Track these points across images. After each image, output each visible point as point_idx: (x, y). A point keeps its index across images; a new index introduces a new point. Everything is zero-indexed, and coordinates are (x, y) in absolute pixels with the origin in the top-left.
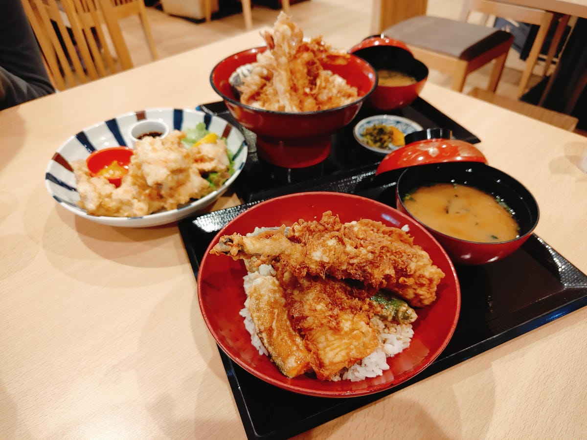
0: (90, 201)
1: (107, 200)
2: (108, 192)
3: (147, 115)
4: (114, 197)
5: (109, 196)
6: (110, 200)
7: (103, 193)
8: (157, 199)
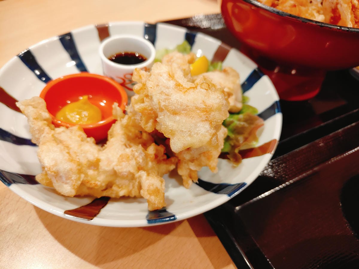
0: (64, 179)
1: (91, 172)
2: (91, 158)
3: (111, 31)
4: (103, 166)
5: (95, 165)
6: (96, 173)
7: (84, 161)
8: (164, 160)
